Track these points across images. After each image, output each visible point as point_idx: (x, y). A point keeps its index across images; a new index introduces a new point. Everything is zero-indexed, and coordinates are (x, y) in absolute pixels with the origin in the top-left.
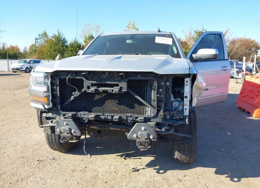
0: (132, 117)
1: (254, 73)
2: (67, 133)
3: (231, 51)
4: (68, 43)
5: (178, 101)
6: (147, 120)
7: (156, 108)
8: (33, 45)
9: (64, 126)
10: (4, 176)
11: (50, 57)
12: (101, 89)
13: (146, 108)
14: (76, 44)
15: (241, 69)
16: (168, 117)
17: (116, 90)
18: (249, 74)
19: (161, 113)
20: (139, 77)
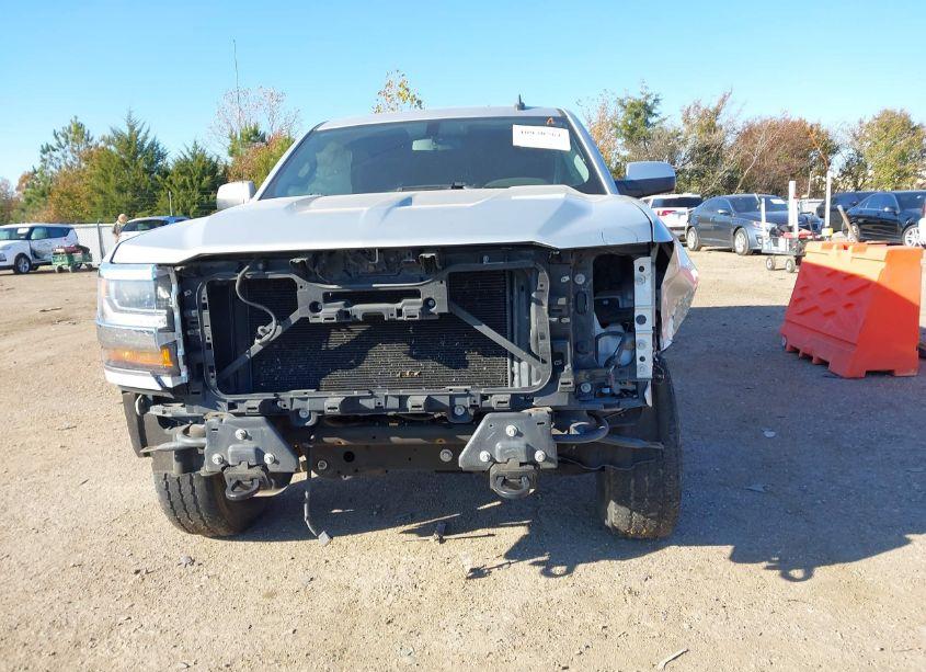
0: (471, 396)
1: (826, 232)
2: (250, 467)
3: (744, 163)
4: (170, 162)
5: (614, 334)
6: (520, 402)
7: (549, 360)
8: (35, 172)
9: (237, 441)
10: (23, 634)
11: (106, 213)
12: (359, 309)
13: (512, 365)
14: (200, 161)
15: (782, 221)
16: (587, 388)
17: (410, 308)
18: (811, 237)
19: (567, 376)
20: (486, 263)
